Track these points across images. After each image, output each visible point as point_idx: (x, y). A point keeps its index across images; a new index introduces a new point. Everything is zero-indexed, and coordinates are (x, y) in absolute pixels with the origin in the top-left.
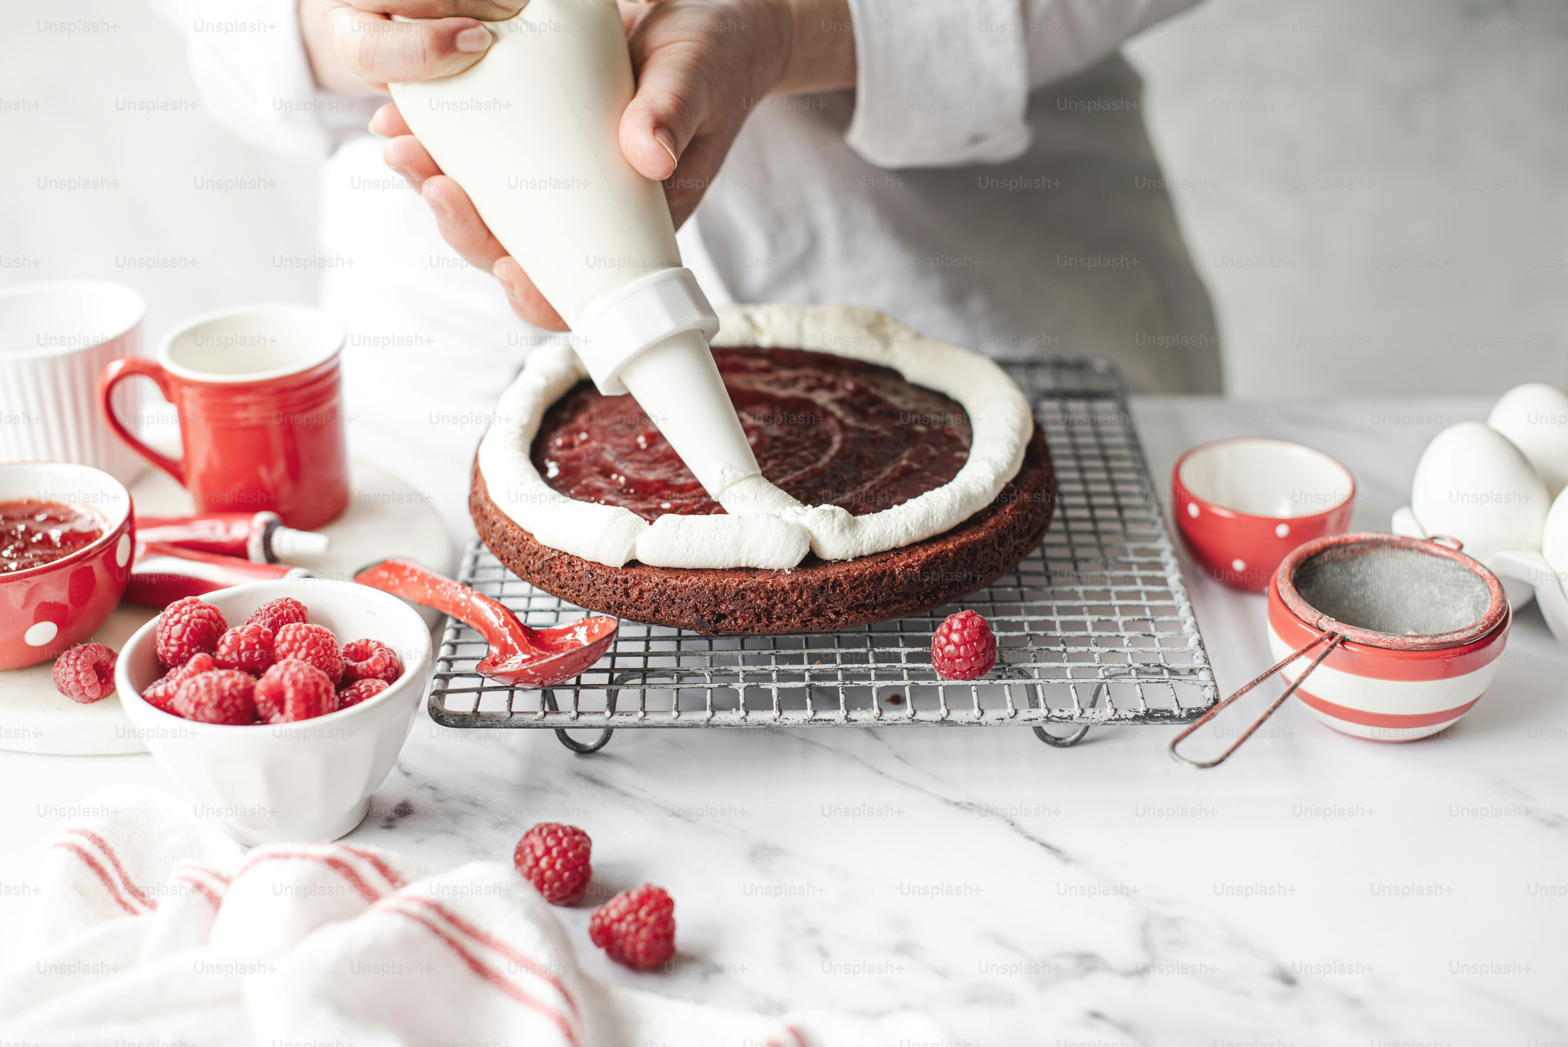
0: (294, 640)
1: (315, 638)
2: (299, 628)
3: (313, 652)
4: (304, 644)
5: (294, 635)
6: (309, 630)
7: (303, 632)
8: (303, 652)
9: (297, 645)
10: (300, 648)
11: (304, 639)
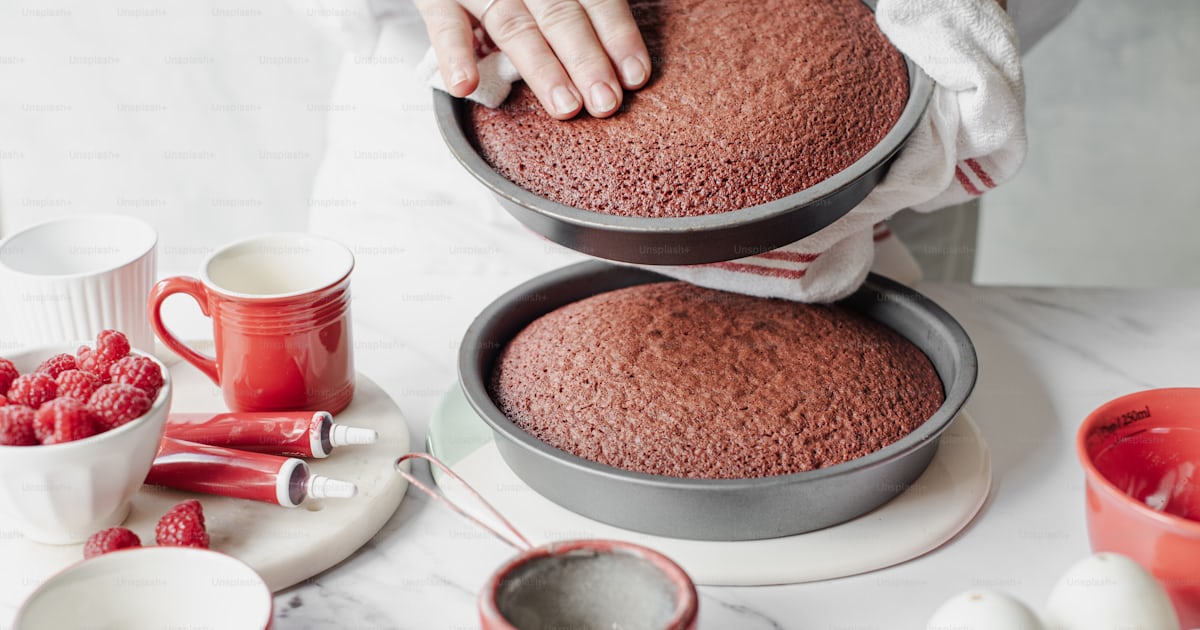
0: (71, 382)
1: (87, 382)
2: (74, 374)
3: (85, 391)
4: (79, 385)
5: (71, 378)
6: (83, 375)
7: (78, 376)
8: (78, 390)
9: (72, 387)
10: (75, 388)
11: (79, 381)
